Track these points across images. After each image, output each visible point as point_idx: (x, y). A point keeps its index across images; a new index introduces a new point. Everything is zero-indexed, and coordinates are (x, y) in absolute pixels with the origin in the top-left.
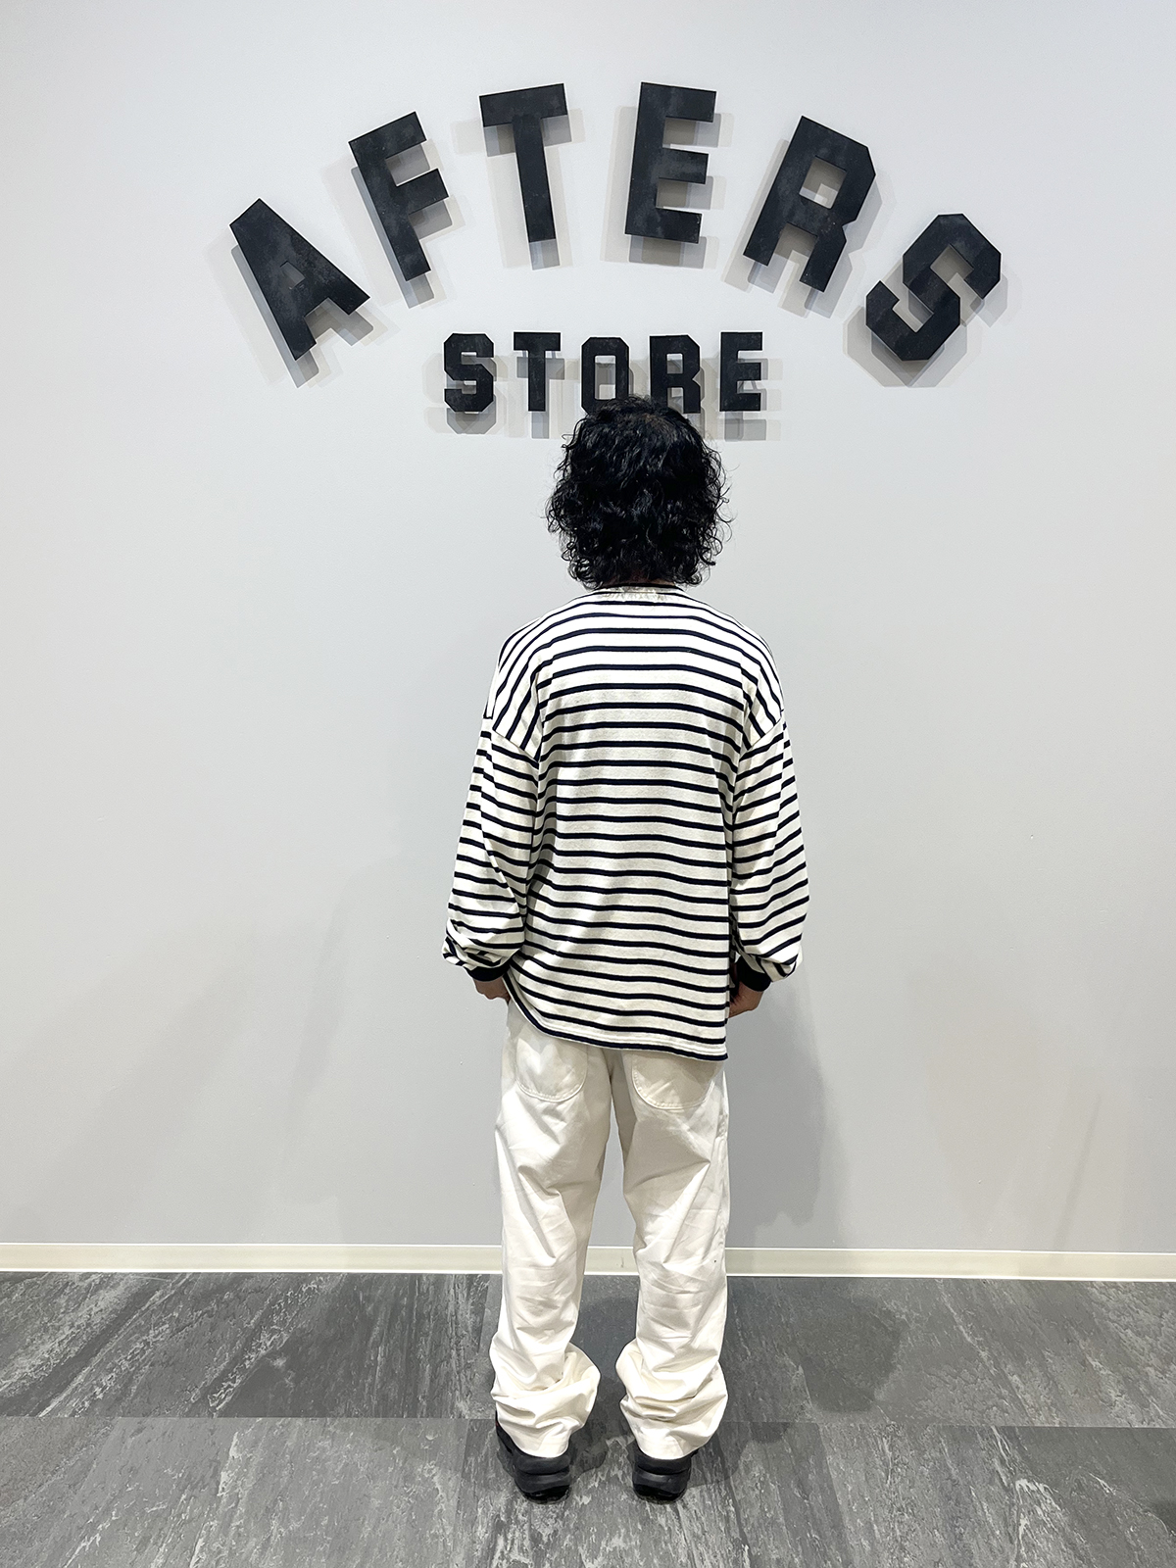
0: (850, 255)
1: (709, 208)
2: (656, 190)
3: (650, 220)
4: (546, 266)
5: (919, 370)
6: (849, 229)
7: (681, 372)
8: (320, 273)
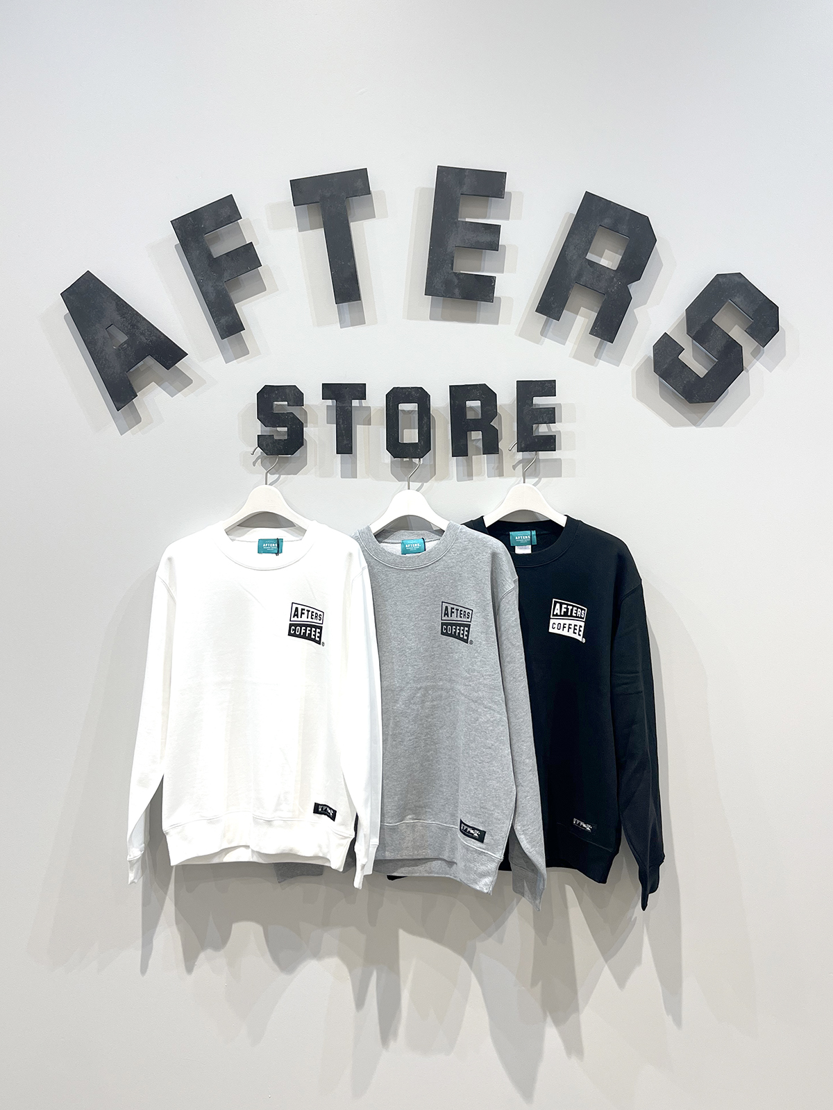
0: (635, 310)
1: (503, 273)
2: (453, 257)
3: (448, 283)
4: (352, 326)
5: (706, 411)
6: (634, 288)
7: (480, 417)
8: (142, 334)
